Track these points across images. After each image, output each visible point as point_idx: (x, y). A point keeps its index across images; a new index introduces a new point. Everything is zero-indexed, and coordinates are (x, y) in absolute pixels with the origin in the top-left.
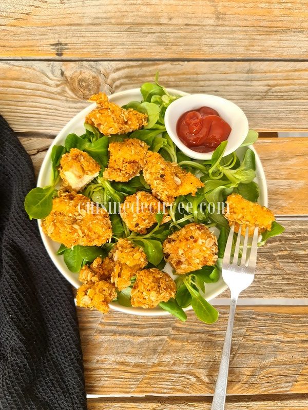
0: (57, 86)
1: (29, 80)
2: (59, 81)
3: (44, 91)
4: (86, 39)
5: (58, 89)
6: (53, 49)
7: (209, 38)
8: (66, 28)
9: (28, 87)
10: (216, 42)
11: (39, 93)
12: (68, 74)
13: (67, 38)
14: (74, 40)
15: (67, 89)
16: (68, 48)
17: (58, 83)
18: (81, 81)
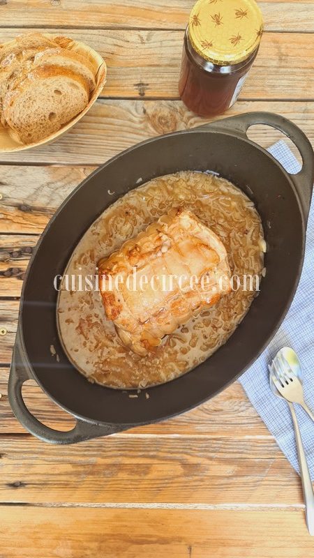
0: (141, 122)
1: (117, 117)
2: (142, 118)
3: (130, 127)
4: (164, 80)
5: (141, 126)
6: (136, 89)
7: (272, 79)
8: (147, 69)
9: (116, 123)
10: (277, 83)
11: (125, 128)
12: (150, 111)
13: (148, 78)
14: (154, 80)
15: (149, 125)
16: (149, 89)
17: (141, 120)
18: (160, 118)
